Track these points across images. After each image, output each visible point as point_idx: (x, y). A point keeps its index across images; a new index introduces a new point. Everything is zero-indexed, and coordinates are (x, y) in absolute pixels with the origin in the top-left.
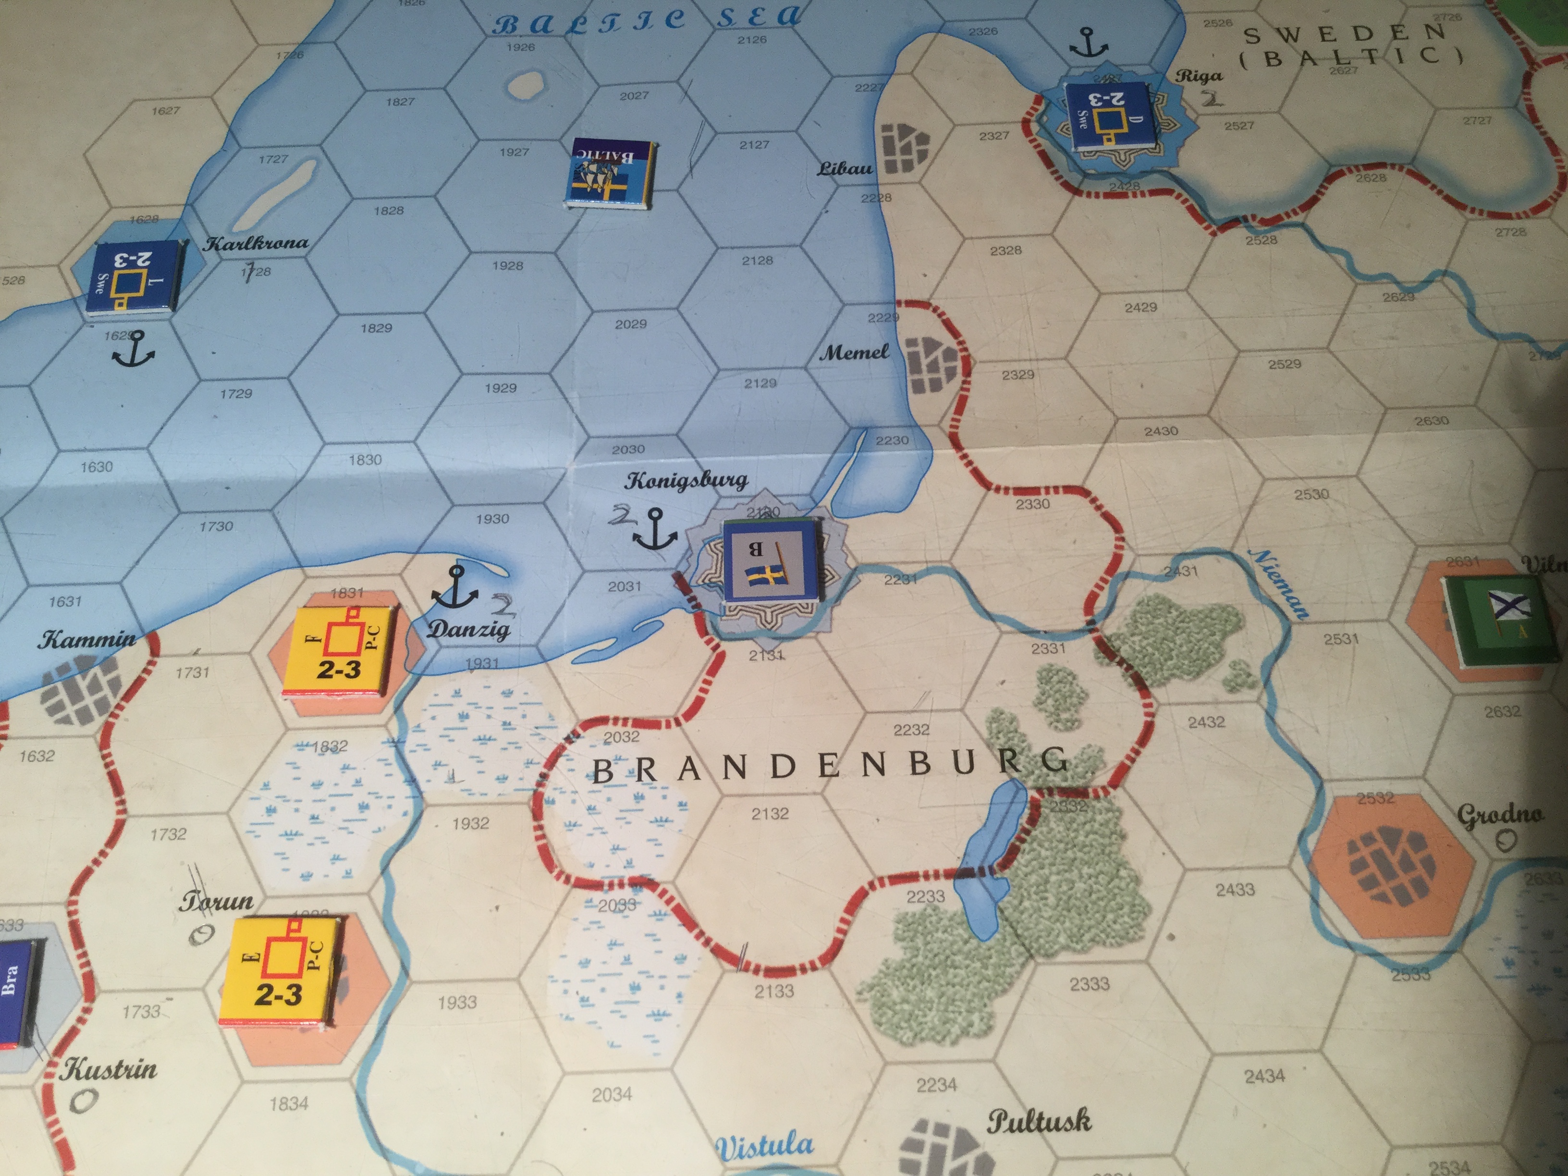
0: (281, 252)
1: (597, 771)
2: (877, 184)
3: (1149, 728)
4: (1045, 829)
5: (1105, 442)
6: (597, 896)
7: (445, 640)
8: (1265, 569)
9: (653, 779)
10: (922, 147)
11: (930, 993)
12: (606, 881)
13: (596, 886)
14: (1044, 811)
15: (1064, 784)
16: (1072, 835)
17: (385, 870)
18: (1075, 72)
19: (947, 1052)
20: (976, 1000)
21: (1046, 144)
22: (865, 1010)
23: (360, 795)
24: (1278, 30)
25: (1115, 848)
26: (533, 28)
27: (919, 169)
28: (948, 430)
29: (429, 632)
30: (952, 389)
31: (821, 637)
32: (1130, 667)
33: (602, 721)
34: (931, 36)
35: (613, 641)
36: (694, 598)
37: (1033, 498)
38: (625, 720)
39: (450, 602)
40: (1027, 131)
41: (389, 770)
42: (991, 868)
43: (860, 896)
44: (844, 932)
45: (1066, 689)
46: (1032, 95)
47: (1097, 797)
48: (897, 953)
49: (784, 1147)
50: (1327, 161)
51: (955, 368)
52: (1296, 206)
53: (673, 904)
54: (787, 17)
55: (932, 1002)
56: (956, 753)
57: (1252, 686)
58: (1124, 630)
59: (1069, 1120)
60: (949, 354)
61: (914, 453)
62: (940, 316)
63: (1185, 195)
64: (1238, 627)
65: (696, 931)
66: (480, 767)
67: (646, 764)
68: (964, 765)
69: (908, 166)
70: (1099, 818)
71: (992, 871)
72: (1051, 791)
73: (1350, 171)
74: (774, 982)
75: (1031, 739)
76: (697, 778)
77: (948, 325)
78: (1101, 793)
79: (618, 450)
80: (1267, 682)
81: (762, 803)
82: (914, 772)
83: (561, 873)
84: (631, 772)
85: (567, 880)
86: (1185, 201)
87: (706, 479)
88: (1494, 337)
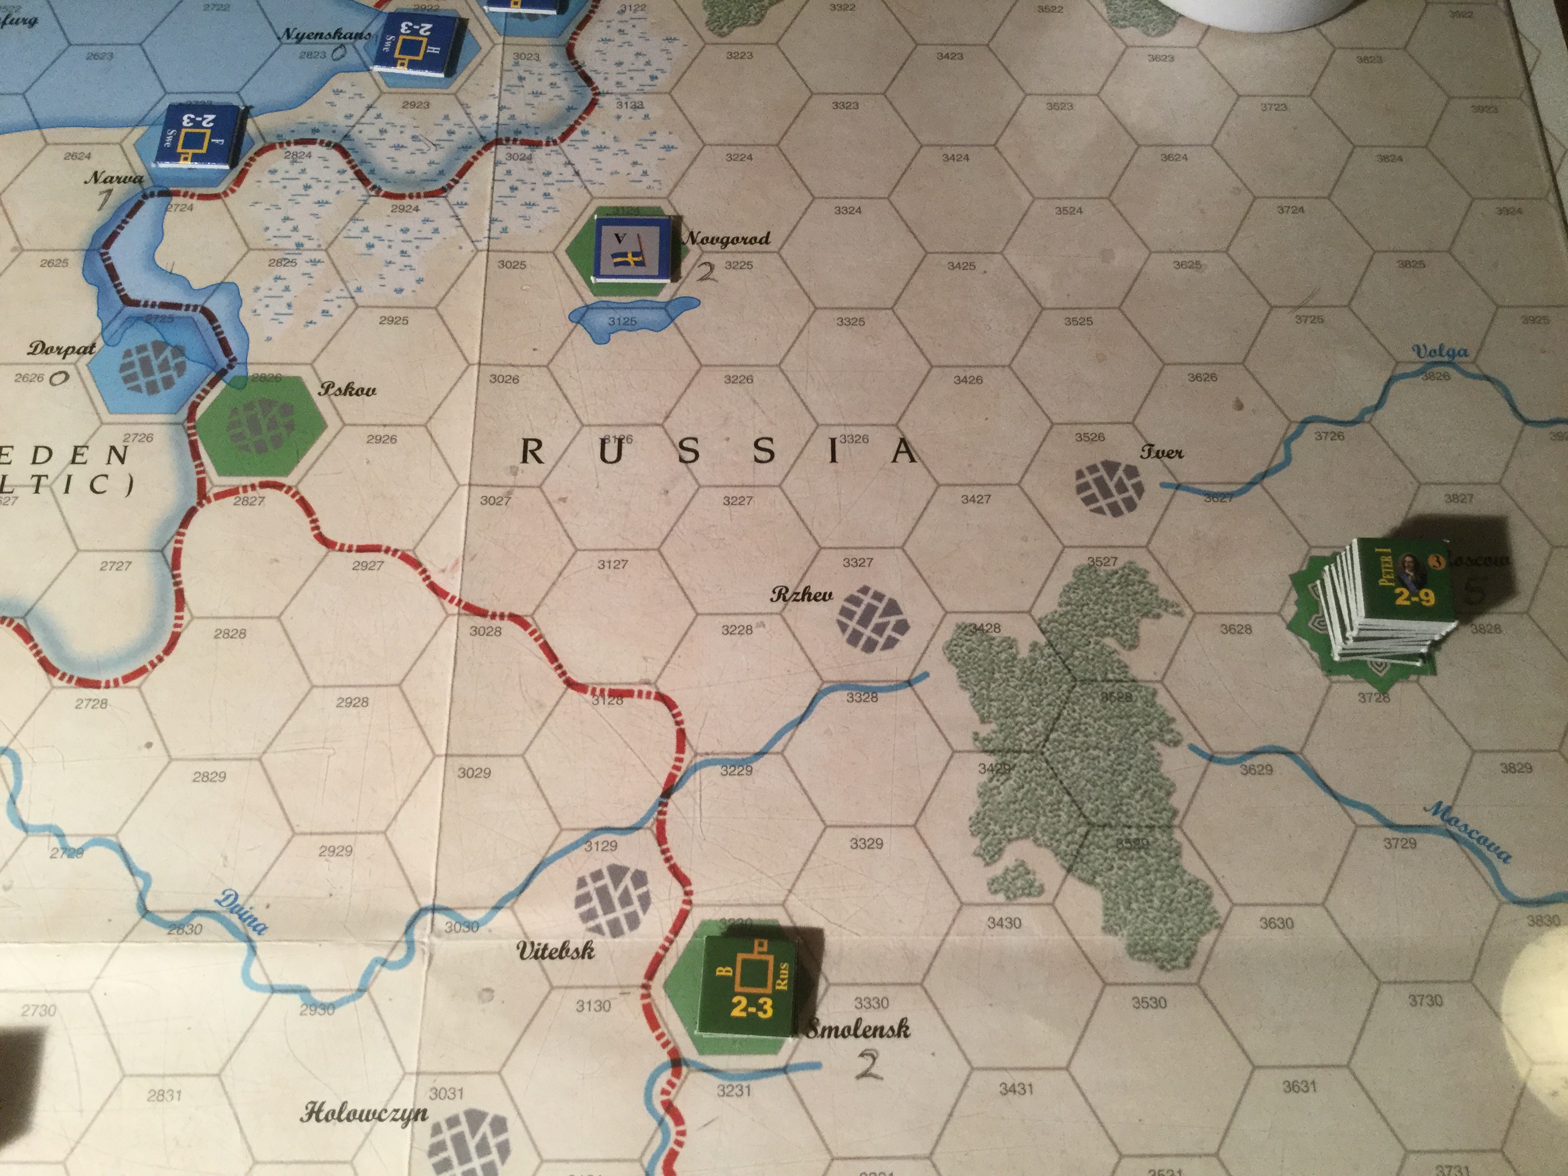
88: (24, 827)
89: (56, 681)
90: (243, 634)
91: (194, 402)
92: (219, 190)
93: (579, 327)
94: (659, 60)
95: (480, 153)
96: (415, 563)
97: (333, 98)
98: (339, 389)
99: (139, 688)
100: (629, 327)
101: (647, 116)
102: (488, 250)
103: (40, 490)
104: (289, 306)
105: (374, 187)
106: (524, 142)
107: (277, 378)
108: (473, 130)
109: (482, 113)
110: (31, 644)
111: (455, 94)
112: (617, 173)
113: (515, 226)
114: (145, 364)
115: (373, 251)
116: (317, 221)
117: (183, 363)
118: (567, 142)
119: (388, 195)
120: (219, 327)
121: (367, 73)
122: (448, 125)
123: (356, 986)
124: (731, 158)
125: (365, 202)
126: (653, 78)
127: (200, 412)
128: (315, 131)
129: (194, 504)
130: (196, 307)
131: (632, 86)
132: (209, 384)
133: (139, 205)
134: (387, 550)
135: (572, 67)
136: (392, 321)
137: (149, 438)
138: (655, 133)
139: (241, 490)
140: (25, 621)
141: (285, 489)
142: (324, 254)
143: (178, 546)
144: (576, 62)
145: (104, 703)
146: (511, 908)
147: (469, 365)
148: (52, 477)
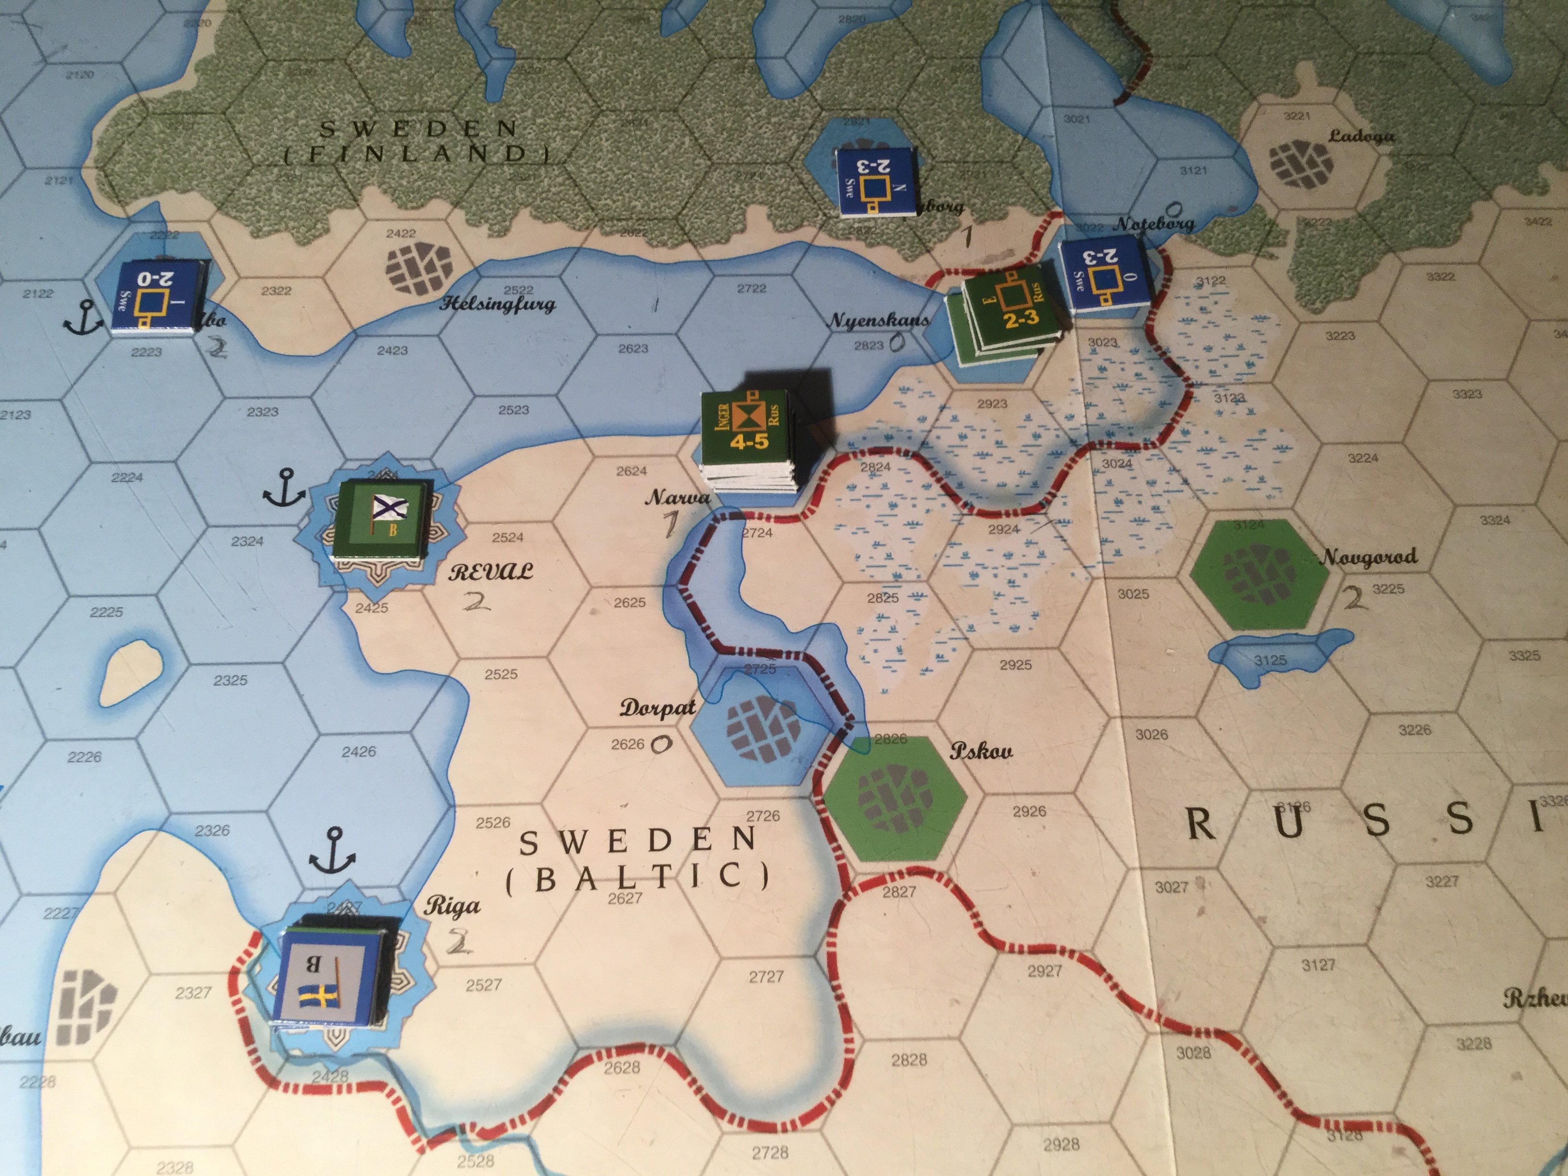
2: (43, 1062)
10: (107, 1007)
18: (309, 897)
21: (251, 1008)
24: (561, 834)
27: (96, 1039)
34: (148, 836)
40: (233, 989)
46: (250, 930)
50: (575, 1042)
52: (525, 1112)
63: (399, 1093)
69: (84, 1035)
73: (600, 1058)
86: (398, 1100)
89: (724, 1124)
90: (923, 1059)
91: (816, 771)
92: (797, 510)
93: (1222, 667)
94: (1254, 346)
95: (1073, 460)
96: (1098, 968)
97: (899, 397)
98: (972, 751)
99: (820, 1130)
100: (1277, 667)
101: (1251, 412)
102: (1105, 578)
103: (665, 883)
104: (900, 650)
105: (965, 505)
106: (1120, 446)
107: (902, 740)
108: (1061, 433)
109: (1068, 411)
110: (689, 1079)
111: (1032, 389)
112: (1230, 480)
113: (1129, 547)
114: (753, 722)
115: (977, 581)
116: (912, 546)
117: (797, 721)
118: (1167, 444)
119: (982, 514)
120: (827, 678)
121: (932, 367)
122: (1032, 427)
124: (1355, 459)
125: (960, 523)
126: (1250, 365)
127: (826, 782)
128: (889, 438)
129: (841, 898)
130: (797, 654)
131: (1227, 376)
132: (829, 749)
133: (710, 531)
134: (1063, 951)
135: (1156, 354)
136: (1014, 665)
137: (775, 816)
138: (1264, 431)
139: (888, 878)
140: (677, 1050)
141: (936, 876)
142: (925, 585)
143: (832, 949)
144: (1159, 348)
145: (784, 1152)
147: (1110, 718)
148: (675, 867)
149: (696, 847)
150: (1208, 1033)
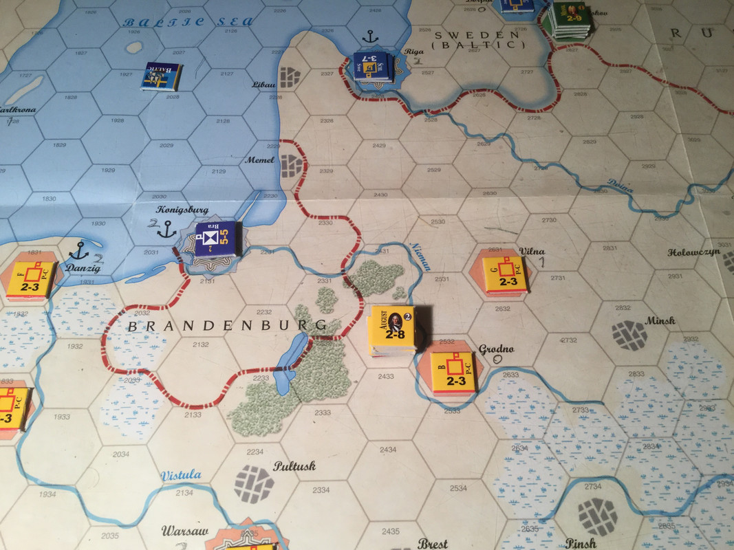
0: (24, 113)
1: (130, 326)
2: (277, 92)
3: (360, 313)
4: (313, 352)
5: (357, 199)
6: (124, 376)
7: (73, 272)
8: (416, 251)
9: (153, 330)
10: (297, 77)
11: (257, 416)
12: (129, 371)
13: (124, 372)
14: (314, 345)
15: (323, 335)
16: (324, 355)
17: (38, 363)
18: (363, 49)
19: (261, 439)
20: (276, 419)
21: (348, 78)
22: (230, 423)
23: (31, 334)
24: (450, 33)
25: (340, 360)
26: (140, 25)
27: (294, 86)
28: (294, 192)
29: (66, 269)
30: (298, 176)
31: (232, 274)
32: (356, 289)
33: (135, 306)
34: (305, 32)
35: (143, 274)
36: (180, 258)
37: (326, 220)
38: (145, 306)
39: (76, 257)
40: (341, 72)
41: (44, 324)
42: (289, 367)
43: (234, 377)
44: (225, 392)
45: (329, 297)
46: (344, 58)
47: (336, 340)
48: (246, 400)
49: (189, 475)
50: (462, 88)
51: (301, 167)
52: (447, 106)
53: (155, 380)
54: (246, 22)
55: (258, 419)
56: (281, 321)
57: (404, 297)
58: (356, 274)
59: (307, 466)
60: (299, 162)
61: (278, 201)
62: (297, 146)
63: (402, 101)
64: (402, 274)
65: (164, 391)
66: (81, 324)
67: (151, 324)
68: (284, 326)
69: (290, 85)
70: (335, 348)
71: (289, 369)
72: (318, 337)
73: (471, 92)
74: (193, 411)
75: (312, 317)
76: (172, 330)
77: (300, 150)
78: (338, 338)
79: (155, 197)
80: (410, 295)
81: (198, 340)
82: (263, 329)
83: (111, 367)
84: (144, 327)
85: (113, 370)
86: (402, 103)
87: (191, 209)
88: (521, 160)
89: (517, 110)
90: (585, 94)
91: (538, 18)
96: (645, 71)
103: (488, 47)
110: (503, 98)
123: (675, 210)
127: (542, 21)
129: (551, 51)
132: (542, 12)
134: (631, 66)
139: (567, 46)
140: (498, 91)
141: (584, 46)
143: (550, 65)
145: (539, 118)
146: (726, 184)
147: (642, 4)
148: (491, 42)
149: (498, 37)
150: (685, 88)
